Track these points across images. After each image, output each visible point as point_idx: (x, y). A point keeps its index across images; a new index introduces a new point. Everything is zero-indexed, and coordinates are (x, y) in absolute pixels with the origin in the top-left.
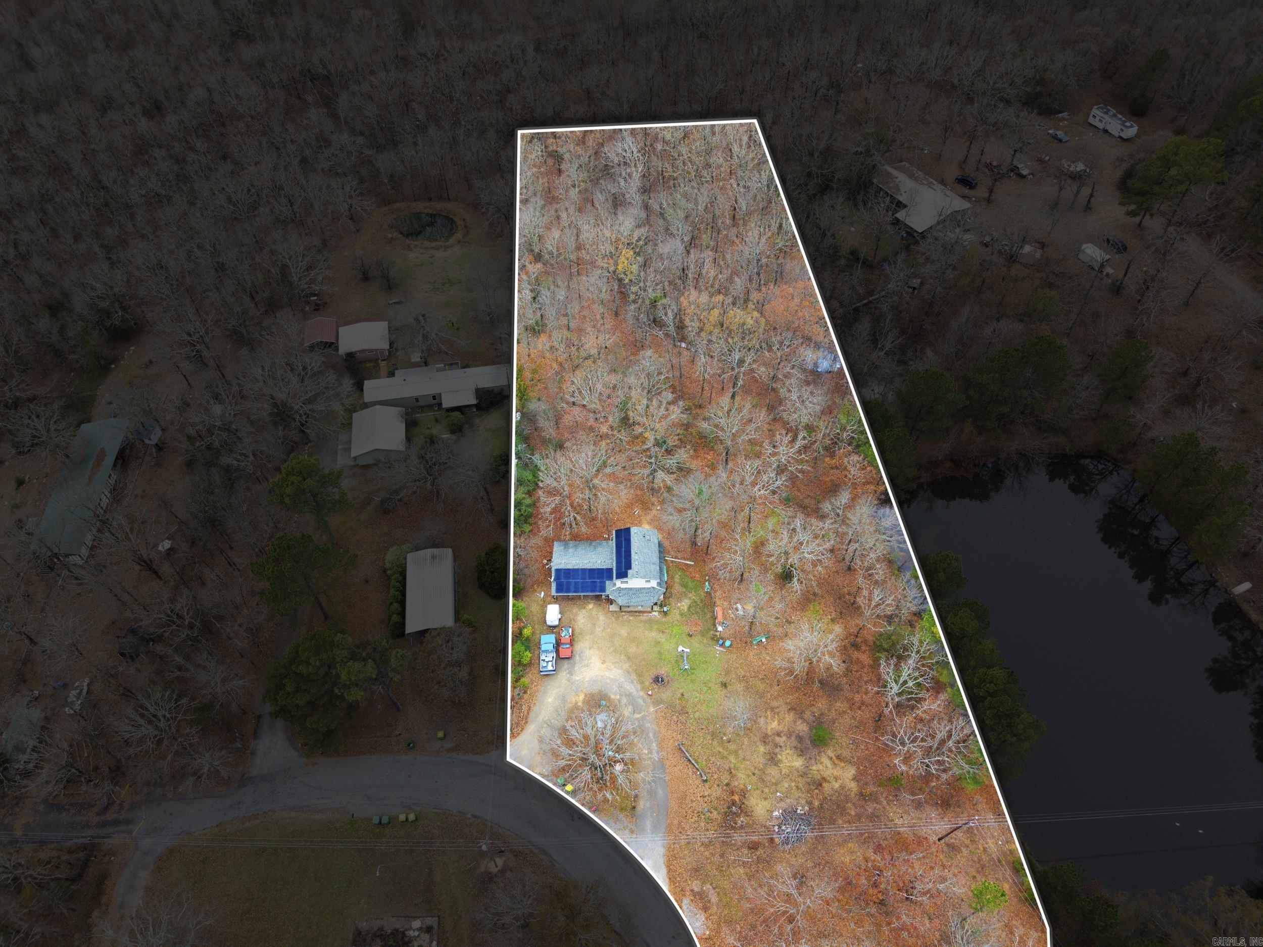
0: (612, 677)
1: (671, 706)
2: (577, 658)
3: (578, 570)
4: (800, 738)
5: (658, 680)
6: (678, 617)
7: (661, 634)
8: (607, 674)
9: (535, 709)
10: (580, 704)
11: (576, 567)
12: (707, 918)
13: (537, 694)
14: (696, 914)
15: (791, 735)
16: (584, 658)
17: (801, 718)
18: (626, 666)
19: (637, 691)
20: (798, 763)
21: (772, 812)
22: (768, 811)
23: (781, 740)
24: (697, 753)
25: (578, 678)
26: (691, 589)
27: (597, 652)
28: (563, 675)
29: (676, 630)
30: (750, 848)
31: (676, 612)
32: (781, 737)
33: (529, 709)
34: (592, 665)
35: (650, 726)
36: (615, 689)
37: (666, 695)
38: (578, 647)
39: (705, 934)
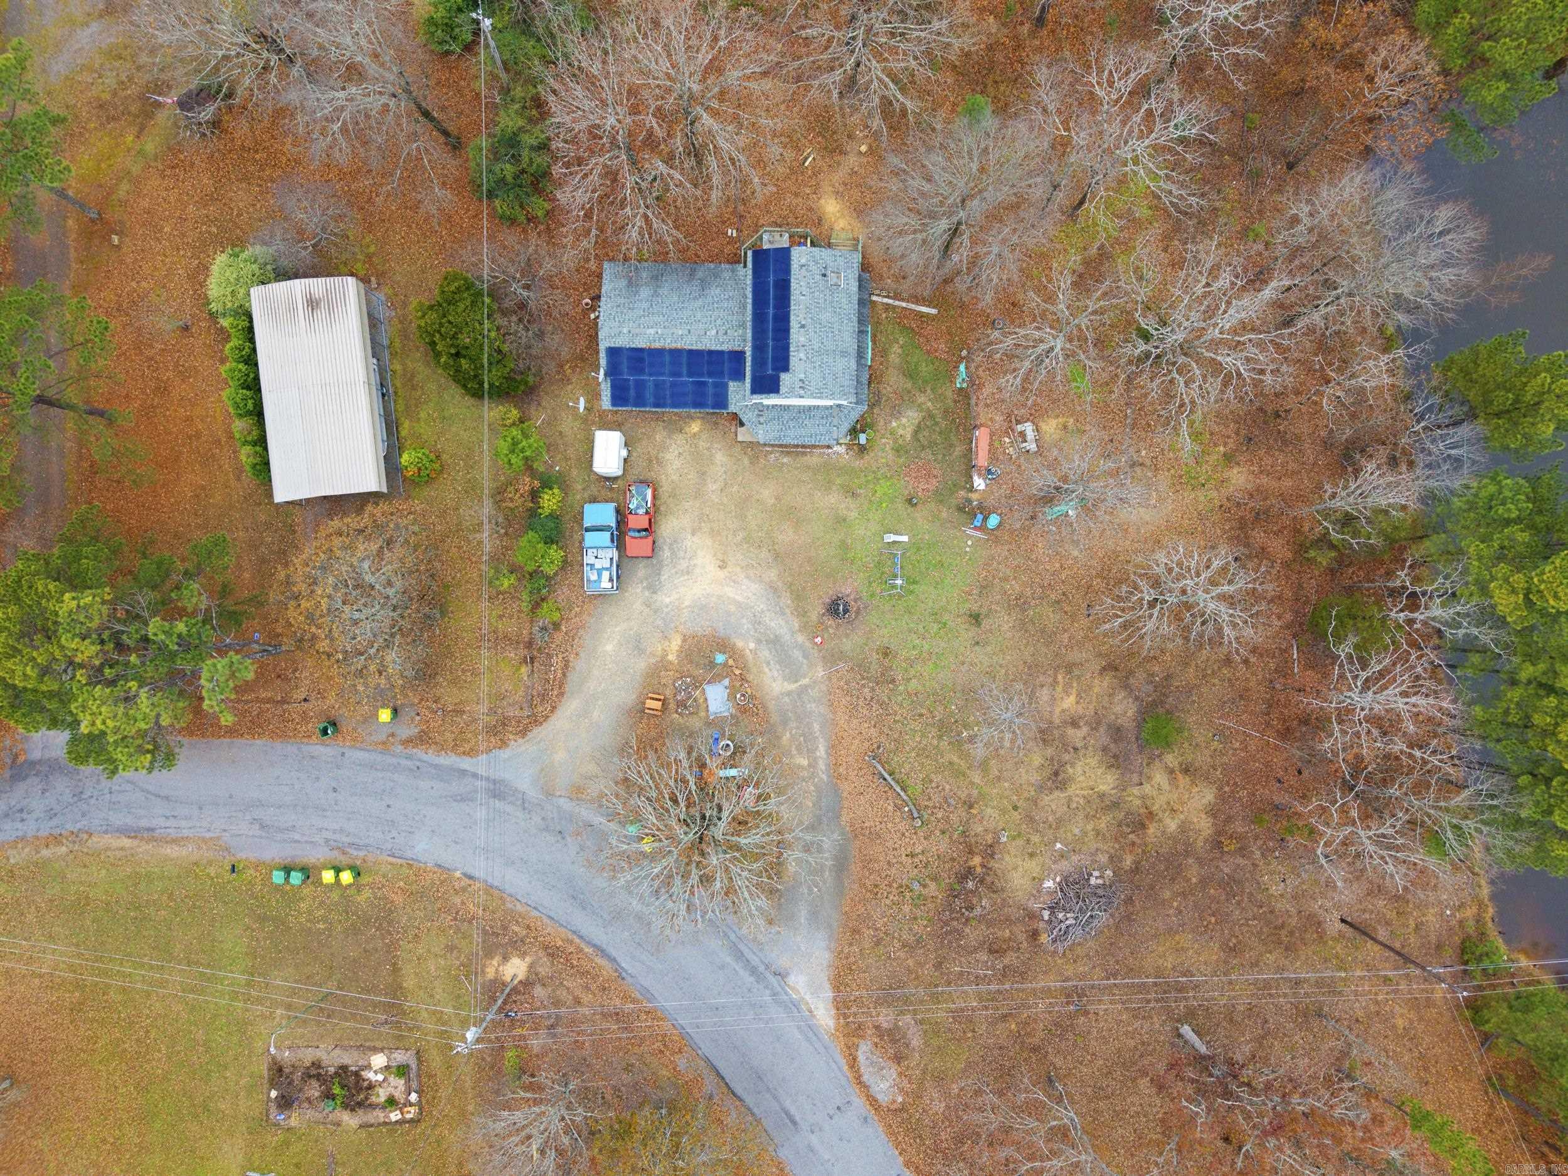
0: (739, 598)
1: (860, 667)
2: (667, 553)
3: (660, 352)
4: (1117, 732)
5: (837, 608)
6: (891, 455)
7: (849, 500)
8: (730, 592)
9: (579, 665)
10: (671, 657)
11: (657, 345)
12: (900, 1074)
13: (581, 632)
14: (882, 1069)
15: (1099, 723)
16: (682, 554)
17: (1126, 687)
18: (772, 574)
19: (793, 633)
20: (1107, 782)
21: (1041, 881)
22: (1034, 879)
23: (1076, 735)
24: (907, 766)
25: (667, 600)
26: (926, 382)
27: (709, 542)
28: (636, 592)
29: (883, 488)
30: (991, 951)
31: (887, 442)
32: (1079, 727)
33: (566, 666)
34: (698, 571)
35: (816, 708)
36: (746, 625)
37: (850, 642)
38: (667, 528)
39: (894, 1101)
